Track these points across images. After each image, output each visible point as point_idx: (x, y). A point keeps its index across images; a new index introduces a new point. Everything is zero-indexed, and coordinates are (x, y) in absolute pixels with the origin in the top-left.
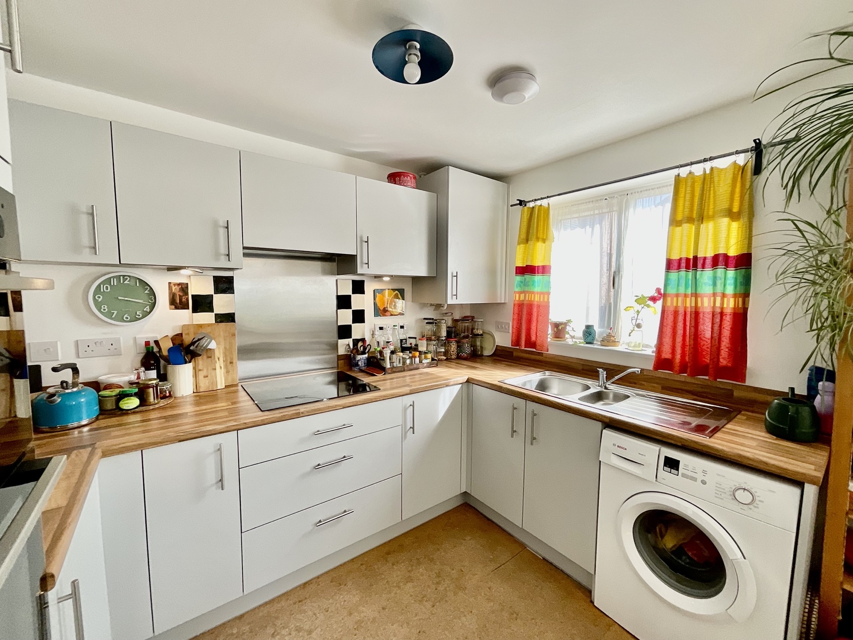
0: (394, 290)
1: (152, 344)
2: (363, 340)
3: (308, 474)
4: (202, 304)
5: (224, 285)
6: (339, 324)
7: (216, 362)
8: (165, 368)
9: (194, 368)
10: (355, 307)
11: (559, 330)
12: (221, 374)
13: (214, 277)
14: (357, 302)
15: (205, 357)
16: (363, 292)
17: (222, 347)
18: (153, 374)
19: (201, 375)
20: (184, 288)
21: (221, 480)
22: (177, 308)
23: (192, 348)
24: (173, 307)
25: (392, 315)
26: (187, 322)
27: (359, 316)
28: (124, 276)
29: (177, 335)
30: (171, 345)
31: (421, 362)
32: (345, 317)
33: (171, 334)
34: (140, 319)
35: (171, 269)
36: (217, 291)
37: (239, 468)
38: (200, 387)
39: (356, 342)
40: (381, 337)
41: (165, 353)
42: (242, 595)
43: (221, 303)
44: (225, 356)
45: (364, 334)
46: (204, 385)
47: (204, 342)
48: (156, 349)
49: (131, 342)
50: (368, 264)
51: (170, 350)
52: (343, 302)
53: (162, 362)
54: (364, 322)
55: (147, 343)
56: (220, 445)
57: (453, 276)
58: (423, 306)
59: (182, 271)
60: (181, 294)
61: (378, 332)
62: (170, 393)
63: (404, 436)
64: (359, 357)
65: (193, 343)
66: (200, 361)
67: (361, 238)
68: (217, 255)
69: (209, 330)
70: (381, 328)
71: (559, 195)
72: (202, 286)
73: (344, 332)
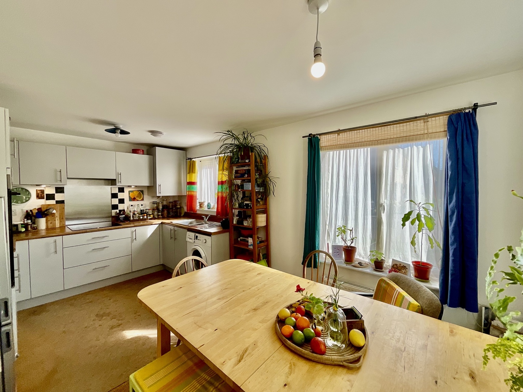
0: (138, 191)
1: (29, 211)
2: (124, 210)
3: (91, 252)
4: (50, 197)
5: (60, 190)
6: (112, 204)
7: (55, 218)
8: (34, 220)
9: (46, 220)
10: (119, 197)
11: (201, 205)
12: (58, 222)
13: (55, 187)
14: (121, 196)
15: (51, 216)
16: (123, 192)
17: (58, 213)
18: (29, 221)
19: (49, 222)
20: (42, 191)
21: (56, 251)
22: (39, 199)
23: (45, 212)
24: (38, 198)
25: (137, 200)
26: (43, 204)
27: (122, 201)
28: (19, 188)
29: (39, 208)
30: (37, 212)
31: (147, 217)
32: (115, 201)
33: (37, 208)
34: (24, 203)
35: (37, 185)
36: (57, 192)
37: (63, 248)
38: (48, 227)
39: (120, 211)
40: (132, 209)
41: (35, 214)
42: (63, 289)
43: (59, 197)
44: (60, 216)
45: (124, 208)
46: (50, 226)
47: (51, 210)
48: (31, 213)
49: (20, 211)
50: (121, 182)
51: (36, 213)
52: (114, 196)
53: (33, 218)
54: (124, 203)
55: (27, 211)
56: (56, 240)
57: (159, 186)
58: (153, 197)
59: (42, 186)
60: (41, 194)
61: (131, 207)
62: (36, 228)
63: (132, 241)
64: (121, 216)
65: (46, 210)
66: (49, 218)
67: (118, 173)
68: (56, 181)
69: (53, 206)
70: (132, 206)
71: (198, 158)
72: (51, 191)
73: (115, 207)
